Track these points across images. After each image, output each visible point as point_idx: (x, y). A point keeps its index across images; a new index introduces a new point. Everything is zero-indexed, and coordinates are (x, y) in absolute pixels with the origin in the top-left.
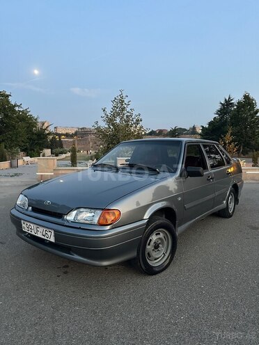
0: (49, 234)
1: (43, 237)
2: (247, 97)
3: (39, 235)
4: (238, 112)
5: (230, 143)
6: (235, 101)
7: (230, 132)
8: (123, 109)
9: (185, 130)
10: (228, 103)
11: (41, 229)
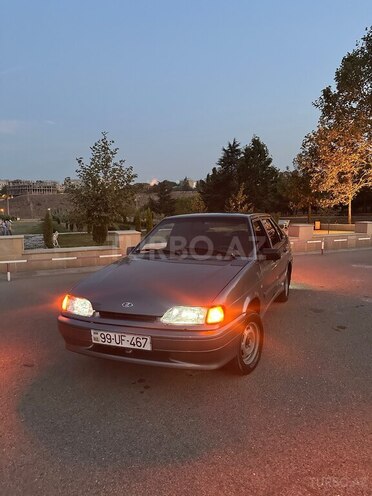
0: (143, 341)
1: (132, 347)
2: (256, 142)
3: (126, 345)
4: (247, 162)
5: (242, 205)
6: (242, 147)
7: (242, 189)
8: (108, 160)
9: (175, 184)
10: (232, 150)
11: (128, 338)
